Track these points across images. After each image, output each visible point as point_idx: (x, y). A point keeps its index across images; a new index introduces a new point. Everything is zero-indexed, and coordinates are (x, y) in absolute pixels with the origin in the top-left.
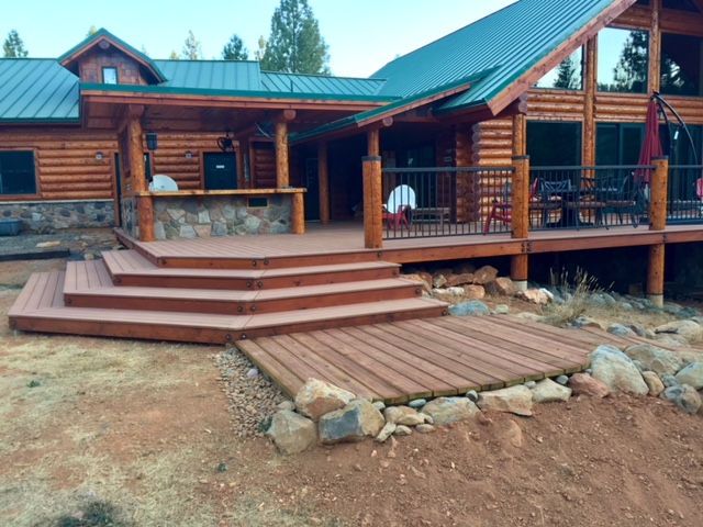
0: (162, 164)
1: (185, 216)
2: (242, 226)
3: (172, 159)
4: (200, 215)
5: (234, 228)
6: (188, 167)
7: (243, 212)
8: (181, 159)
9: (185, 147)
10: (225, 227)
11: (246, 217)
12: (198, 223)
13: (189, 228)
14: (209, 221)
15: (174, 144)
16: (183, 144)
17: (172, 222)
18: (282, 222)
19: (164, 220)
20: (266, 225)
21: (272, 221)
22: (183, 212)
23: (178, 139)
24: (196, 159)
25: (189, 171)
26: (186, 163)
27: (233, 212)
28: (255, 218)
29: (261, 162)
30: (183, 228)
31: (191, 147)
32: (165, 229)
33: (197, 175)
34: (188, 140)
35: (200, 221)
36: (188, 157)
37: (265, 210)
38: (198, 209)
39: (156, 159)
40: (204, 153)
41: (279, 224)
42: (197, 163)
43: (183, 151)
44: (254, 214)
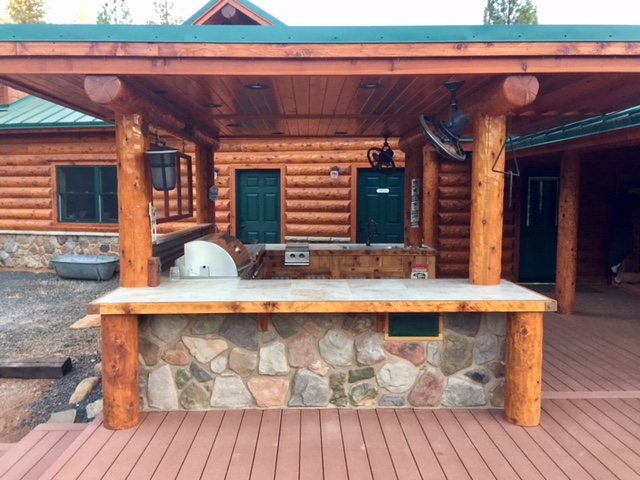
0: (296, 186)
1: (227, 354)
2: (370, 382)
3: (312, 179)
4: (264, 352)
5: (347, 387)
6: (333, 191)
7: (375, 347)
8: (324, 179)
9: (331, 161)
10: (324, 384)
11: (381, 360)
12: (257, 373)
13: (236, 383)
14: (285, 368)
15: (315, 156)
16: (327, 155)
17: (194, 369)
18: (477, 377)
19: (175, 362)
20: (432, 383)
21: (448, 372)
22: (222, 344)
23: (321, 149)
24: (345, 179)
25: (334, 198)
26: (331, 185)
27: (349, 345)
28: (403, 364)
29: (448, 185)
30: (219, 385)
31: (340, 161)
32: (179, 385)
33: (346, 203)
34: (336, 149)
35: (263, 369)
36: (334, 176)
37: (432, 346)
38: (259, 337)
39: (289, 178)
40: (359, 170)
41: (467, 382)
42: (348, 186)
43: (327, 167)
44: (402, 353)
